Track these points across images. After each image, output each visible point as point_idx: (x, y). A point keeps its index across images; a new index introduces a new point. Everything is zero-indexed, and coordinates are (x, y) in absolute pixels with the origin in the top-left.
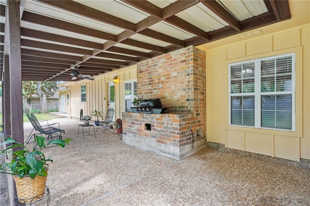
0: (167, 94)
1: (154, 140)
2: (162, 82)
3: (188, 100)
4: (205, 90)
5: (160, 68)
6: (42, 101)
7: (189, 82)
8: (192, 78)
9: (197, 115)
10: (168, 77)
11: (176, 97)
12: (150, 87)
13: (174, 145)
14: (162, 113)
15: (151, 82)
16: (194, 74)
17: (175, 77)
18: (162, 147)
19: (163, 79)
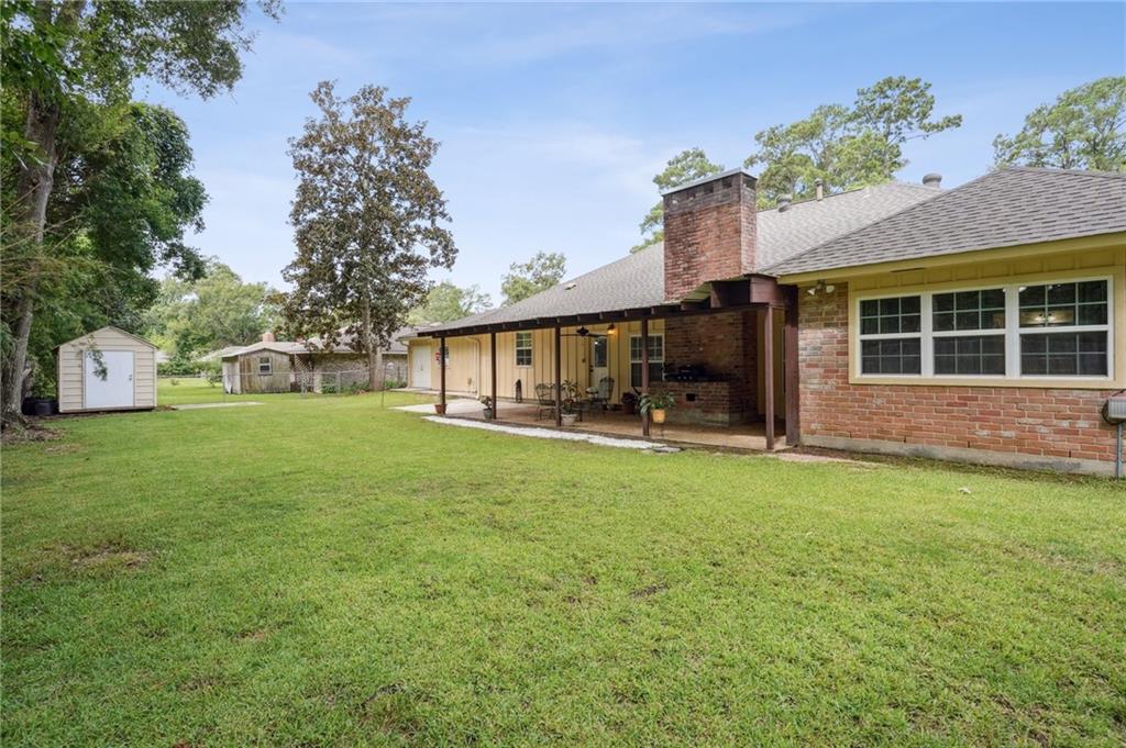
0: (710, 360)
1: (699, 410)
2: (704, 345)
3: (736, 367)
4: (756, 355)
5: (701, 327)
6: (375, 362)
7: (738, 347)
8: (740, 343)
9: (748, 382)
10: (712, 339)
11: (721, 364)
12: (686, 349)
13: (722, 413)
14: (709, 381)
15: (688, 343)
16: (744, 339)
17: (722, 340)
18: (710, 417)
19: (705, 341)
